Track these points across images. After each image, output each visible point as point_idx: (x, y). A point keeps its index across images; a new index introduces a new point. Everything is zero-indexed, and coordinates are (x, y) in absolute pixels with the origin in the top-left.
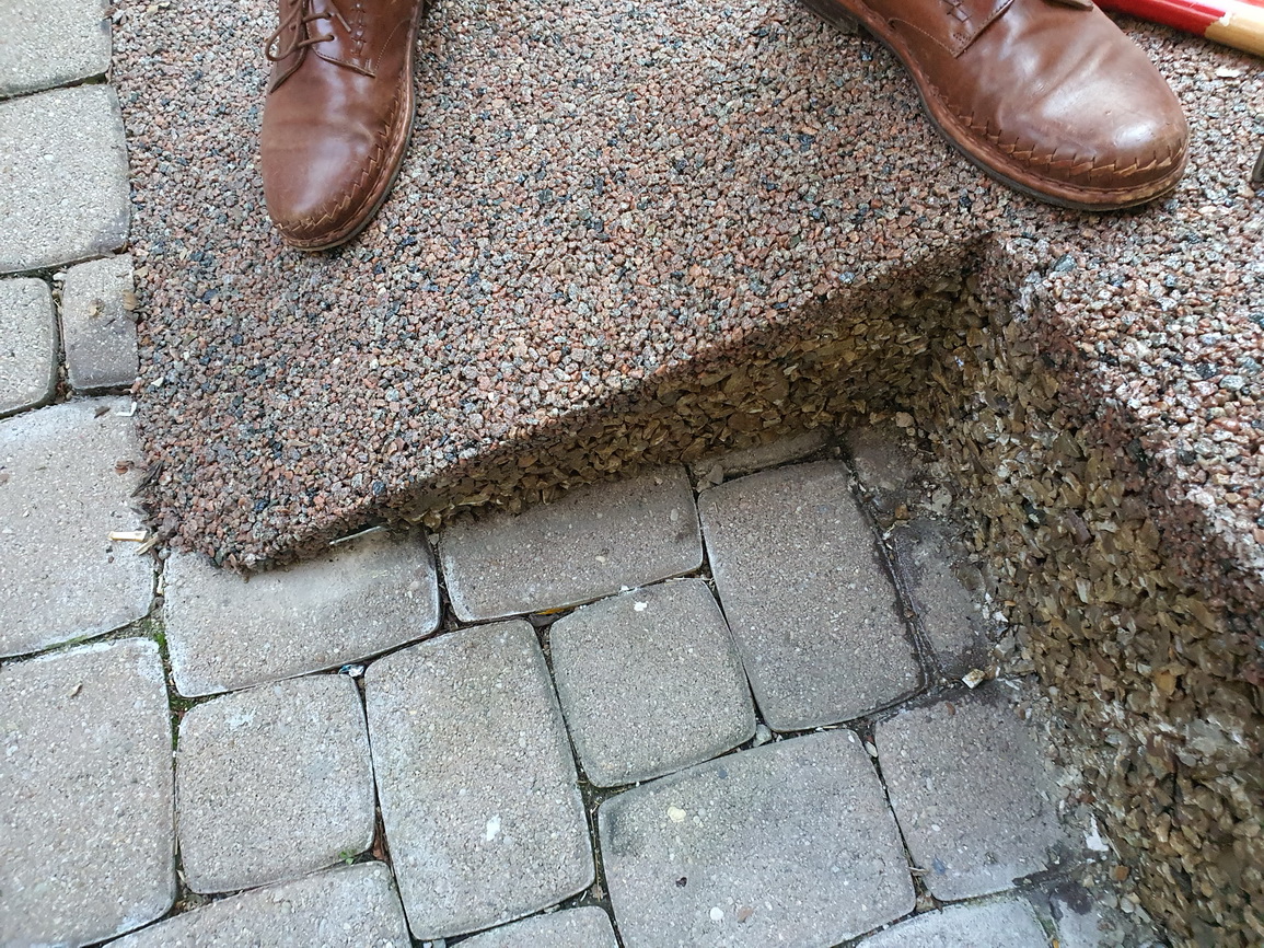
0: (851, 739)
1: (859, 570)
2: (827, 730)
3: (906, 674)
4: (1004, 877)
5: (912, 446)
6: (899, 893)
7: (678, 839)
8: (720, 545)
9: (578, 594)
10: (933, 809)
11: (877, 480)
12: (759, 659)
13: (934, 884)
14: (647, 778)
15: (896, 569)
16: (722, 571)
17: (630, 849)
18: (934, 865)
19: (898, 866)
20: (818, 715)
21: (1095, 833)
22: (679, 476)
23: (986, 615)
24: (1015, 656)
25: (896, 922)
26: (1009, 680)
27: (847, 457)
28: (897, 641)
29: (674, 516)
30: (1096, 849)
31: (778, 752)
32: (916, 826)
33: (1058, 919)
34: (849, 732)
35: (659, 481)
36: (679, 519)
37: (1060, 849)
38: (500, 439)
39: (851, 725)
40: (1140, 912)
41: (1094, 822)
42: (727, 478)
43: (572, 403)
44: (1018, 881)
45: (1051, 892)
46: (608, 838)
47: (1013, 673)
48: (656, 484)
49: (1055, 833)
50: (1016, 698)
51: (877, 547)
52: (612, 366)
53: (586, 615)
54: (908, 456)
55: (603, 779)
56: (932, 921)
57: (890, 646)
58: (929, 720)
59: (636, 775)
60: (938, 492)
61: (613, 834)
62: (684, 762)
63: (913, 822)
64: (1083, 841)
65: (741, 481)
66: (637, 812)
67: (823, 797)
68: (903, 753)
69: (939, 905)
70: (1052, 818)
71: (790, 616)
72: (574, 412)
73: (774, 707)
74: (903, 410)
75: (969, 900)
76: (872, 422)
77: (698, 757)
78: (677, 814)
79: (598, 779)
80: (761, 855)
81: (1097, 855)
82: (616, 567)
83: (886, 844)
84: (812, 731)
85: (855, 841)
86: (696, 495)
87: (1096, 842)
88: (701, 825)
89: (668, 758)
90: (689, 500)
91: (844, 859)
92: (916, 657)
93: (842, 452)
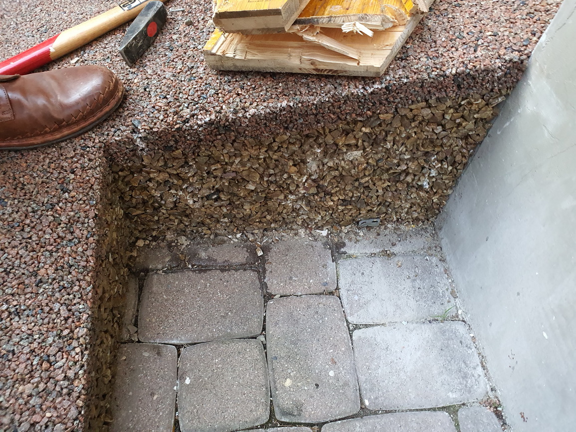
0: (271, 303)
1: (202, 280)
2: (265, 311)
3: (251, 275)
4: (331, 265)
5: (154, 243)
6: (332, 300)
7: (299, 384)
8: (170, 336)
9: (170, 413)
10: (304, 280)
11: (163, 262)
12: (229, 331)
13: (331, 288)
14: (270, 394)
15: (206, 267)
16: (183, 338)
17: (299, 407)
18: (324, 286)
19: (323, 299)
20: (259, 313)
21: (322, 232)
22: (125, 347)
23: (237, 240)
24: (255, 235)
25: (342, 306)
26: (263, 241)
27: (147, 271)
28: (237, 275)
29: (146, 354)
30: (326, 234)
31: (271, 332)
32: (310, 288)
33: (346, 253)
34: (268, 303)
35: (124, 358)
36: (149, 352)
37: (325, 244)
38: (80, 413)
39: (266, 302)
40: (347, 227)
41: (318, 231)
42: (136, 325)
43: (82, 360)
44: (333, 261)
45: (338, 252)
46: (293, 417)
47: (261, 239)
48: (125, 360)
49: (319, 244)
50: (270, 241)
51: (194, 271)
52: (72, 331)
53: (183, 411)
54: (158, 247)
55: (266, 415)
56: (343, 292)
57: (238, 277)
58: (271, 272)
59: (267, 398)
60: (179, 240)
61: (291, 414)
62: (266, 375)
63: (308, 288)
64: (323, 237)
65: (140, 319)
66: (284, 401)
67: (292, 319)
68: (282, 284)
69: (337, 289)
70: (314, 243)
71: (214, 313)
72: (87, 361)
73: (251, 329)
74: (136, 242)
75: (337, 278)
76: (136, 255)
77: (265, 368)
78: (288, 383)
79: (265, 419)
80: (311, 350)
81: (328, 234)
82: (163, 390)
83: (314, 300)
84: (265, 317)
85: (311, 311)
86: (139, 342)
87: (324, 233)
88: (295, 372)
89: (263, 382)
90: (140, 345)
91: (317, 317)
92: (245, 270)
93: (144, 272)
